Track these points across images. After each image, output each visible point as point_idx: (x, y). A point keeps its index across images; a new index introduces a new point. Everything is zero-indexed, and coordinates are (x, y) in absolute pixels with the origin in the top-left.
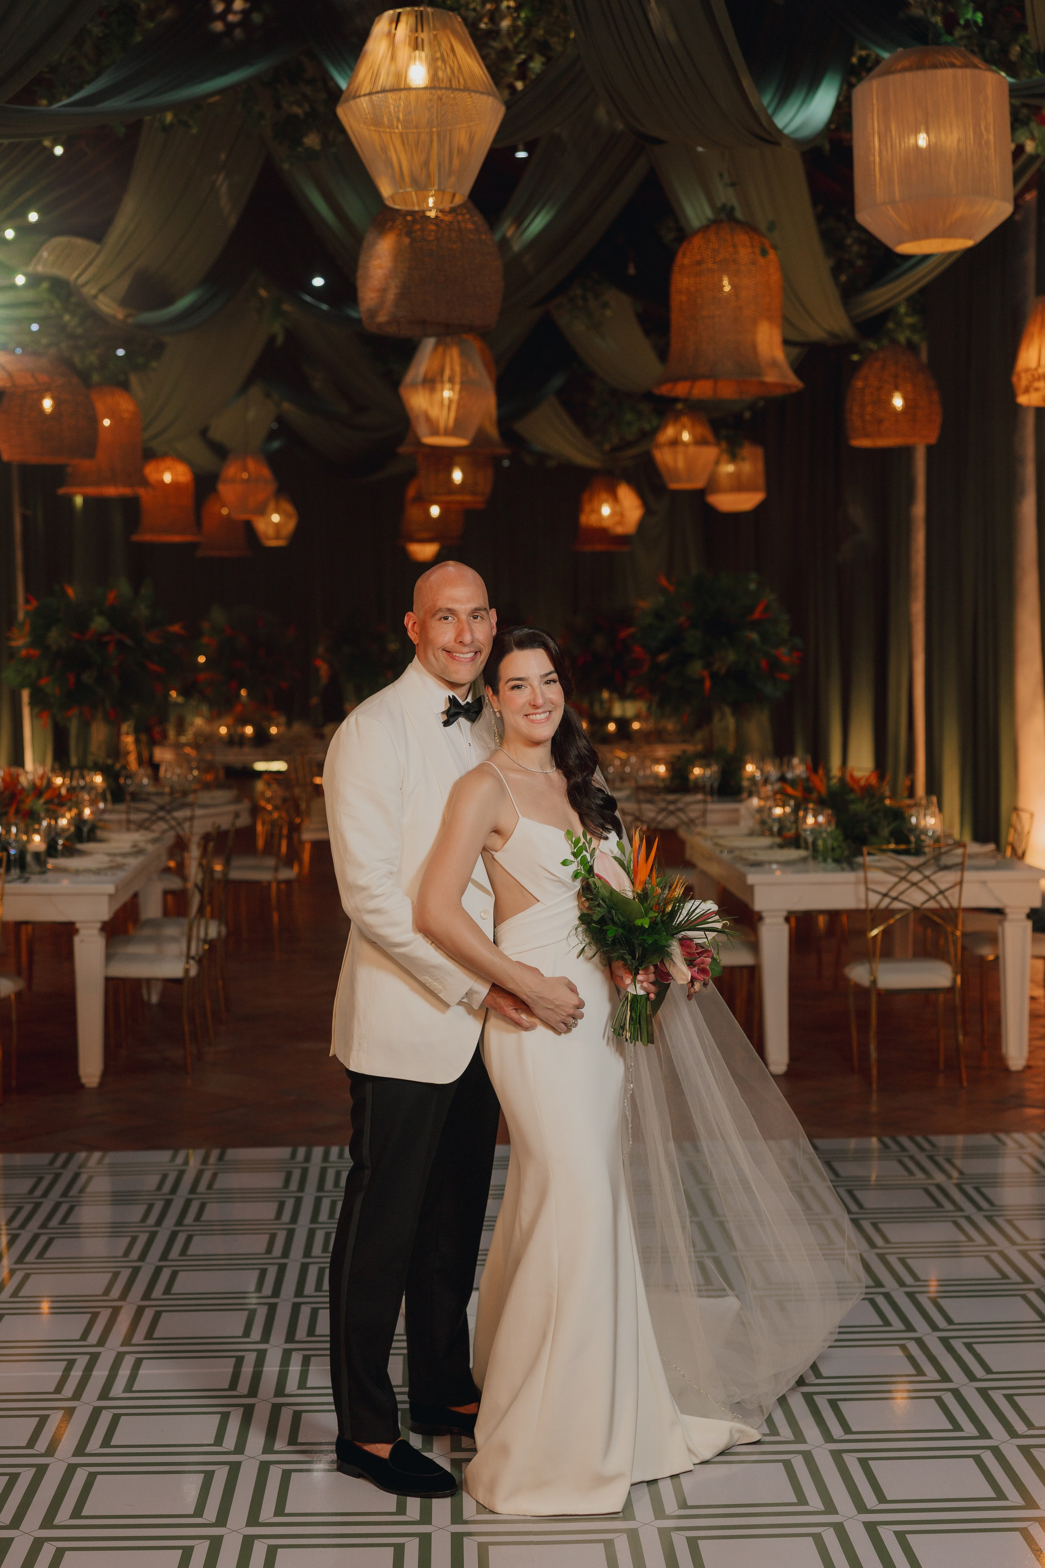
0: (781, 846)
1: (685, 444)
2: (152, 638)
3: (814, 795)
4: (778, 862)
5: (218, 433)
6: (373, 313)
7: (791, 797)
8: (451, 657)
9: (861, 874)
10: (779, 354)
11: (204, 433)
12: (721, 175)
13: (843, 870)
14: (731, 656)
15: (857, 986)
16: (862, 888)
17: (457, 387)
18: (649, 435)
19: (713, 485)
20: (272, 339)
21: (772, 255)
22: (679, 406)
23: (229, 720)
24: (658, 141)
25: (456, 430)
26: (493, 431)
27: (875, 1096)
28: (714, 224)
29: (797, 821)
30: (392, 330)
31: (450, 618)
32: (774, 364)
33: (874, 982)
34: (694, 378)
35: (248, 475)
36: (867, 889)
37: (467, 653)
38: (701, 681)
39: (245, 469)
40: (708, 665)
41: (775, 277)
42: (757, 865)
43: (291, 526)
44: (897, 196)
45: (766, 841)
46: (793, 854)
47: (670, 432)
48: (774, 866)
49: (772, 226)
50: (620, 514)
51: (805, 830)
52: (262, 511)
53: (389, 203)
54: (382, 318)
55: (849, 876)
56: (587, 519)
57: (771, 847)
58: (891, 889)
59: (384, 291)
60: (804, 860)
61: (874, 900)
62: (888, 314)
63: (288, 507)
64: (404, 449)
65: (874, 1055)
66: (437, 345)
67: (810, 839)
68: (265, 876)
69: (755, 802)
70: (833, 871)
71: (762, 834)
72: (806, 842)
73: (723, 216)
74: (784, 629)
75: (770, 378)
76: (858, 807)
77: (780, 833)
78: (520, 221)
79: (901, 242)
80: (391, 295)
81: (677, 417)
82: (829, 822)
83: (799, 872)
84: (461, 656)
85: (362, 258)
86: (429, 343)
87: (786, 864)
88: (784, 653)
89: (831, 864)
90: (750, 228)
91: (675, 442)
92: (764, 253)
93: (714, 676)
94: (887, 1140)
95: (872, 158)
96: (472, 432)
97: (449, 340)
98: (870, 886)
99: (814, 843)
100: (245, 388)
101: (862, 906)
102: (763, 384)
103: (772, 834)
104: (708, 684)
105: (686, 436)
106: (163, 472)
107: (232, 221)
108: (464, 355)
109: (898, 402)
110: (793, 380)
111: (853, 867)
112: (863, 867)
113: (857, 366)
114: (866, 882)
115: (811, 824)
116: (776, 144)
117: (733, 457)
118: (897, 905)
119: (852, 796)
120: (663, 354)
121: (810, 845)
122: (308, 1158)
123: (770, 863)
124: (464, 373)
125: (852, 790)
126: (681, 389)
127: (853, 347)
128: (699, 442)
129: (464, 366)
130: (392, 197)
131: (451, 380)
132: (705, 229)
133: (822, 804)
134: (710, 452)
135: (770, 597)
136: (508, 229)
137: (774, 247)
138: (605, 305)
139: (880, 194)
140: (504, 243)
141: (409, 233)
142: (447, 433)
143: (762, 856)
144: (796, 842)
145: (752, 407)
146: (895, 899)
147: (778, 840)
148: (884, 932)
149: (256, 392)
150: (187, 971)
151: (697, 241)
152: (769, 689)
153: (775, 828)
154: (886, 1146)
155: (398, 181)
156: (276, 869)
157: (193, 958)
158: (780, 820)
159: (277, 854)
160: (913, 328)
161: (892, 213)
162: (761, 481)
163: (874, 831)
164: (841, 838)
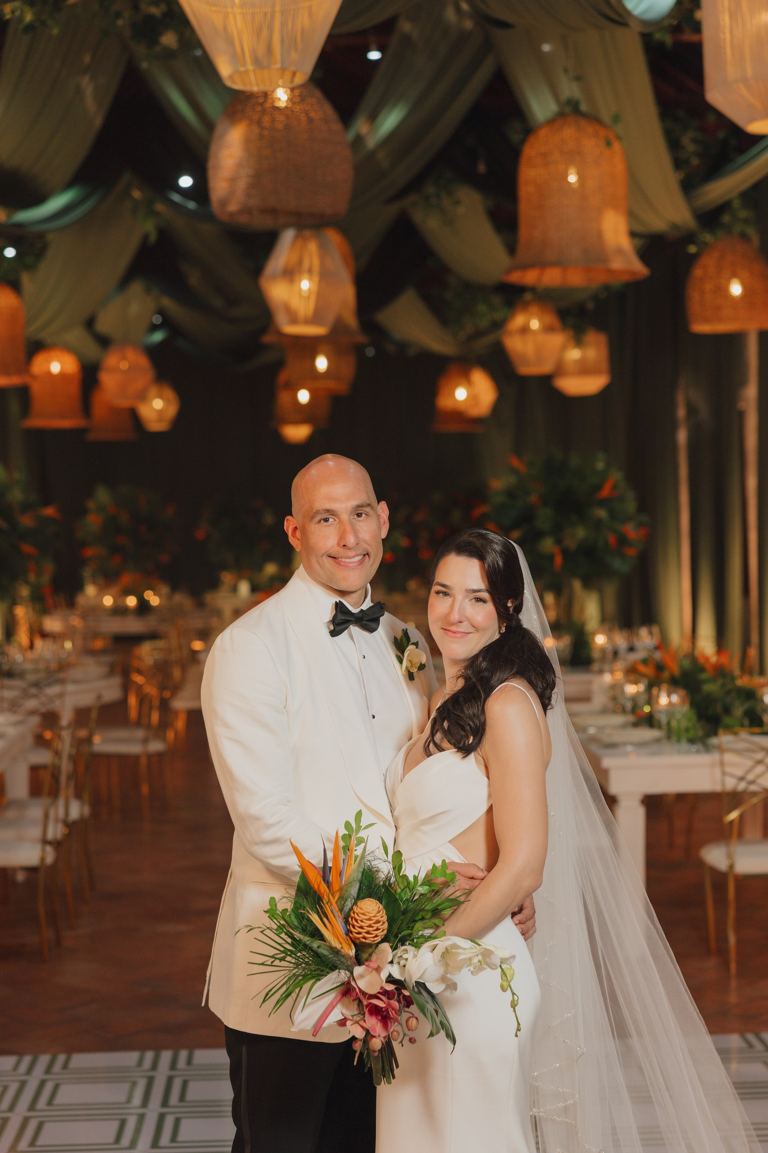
0: (636, 725)
1: (534, 332)
2: (26, 521)
3: (666, 674)
4: (633, 744)
5: (103, 326)
6: (224, 203)
7: (644, 675)
8: (337, 563)
9: (716, 756)
10: (625, 243)
11: (90, 323)
12: (566, 70)
13: (698, 752)
14: (581, 533)
15: (714, 871)
16: (718, 772)
17: (316, 278)
18: (498, 325)
19: (560, 370)
20: (146, 237)
21: (617, 146)
22: (528, 296)
23: (115, 589)
24: (504, 25)
25: (315, 319)
26: (351, 320)
27: (733, 983)
28: (561, 115)
29: (651, 700)
30: (243, 219)
31: (331, 520)
32: (620, 251)
33: (731, 867)
34: (542, 265)
35: (128, 364)
36: (724, 773)
37: (354, 557)
38: (551, 558)
39: (124, 358)
40: (559, 542)
41: (620, 167)
42: (612, 746)
43: (172, 410)
44: (749, 72)
45: (619, 719)
46: (647, 734)
47: (519, 320)
48: (629, 748)
49: (616, 118)
50: (473, 398)
51: (660, 712)
52: (143, 396)
53: (229, 83)
54: (233, 207)
55: (705, 759)
56: (444, 402)
57: (624, 726)
58: (748, 772)
59: (233, 180)
60: (658, 740)
61: (730, 784)
62: (724, 207)
63: (170, 393)
64: (268, 339)
65: (732, 940)
66: (296, 237)
67: (664, 720)
68: (135, 749)
69: (607, 678)
70: (688, 752)
71: (614, 712)
72: (659, 722)
73: (568, 110)
74: (631, 506)
75: (617, 264)
76: (711, 688)
77: (634, 710)
78: (373, 118)
79: (753, 120)
80: (242, 185)
81: (525, 306)
82: (683, 702)
83: (653, 754)
84: (348, 560)
85: (213, 149)
86: (288, 236)
87: (641, 745)
88: (631, 530)
89: (684, 745)
90: (594, 119)
91: (525, 330)
92: (609, 144)
93: (565, 552)
94: (751, 1037)
95: (722, 36)
96: (330, 319)
97: (307, 233)
98: (728, 769)
99: (669, 724)
100: (125, 282)
101: (718, 788)
102: (610, 271)
103: (624, 711)
104: (558, 560)
105: (535, 324)
106: (49, 362)
107: (98, 122)
108: (323, 248)
109: (736, 289)
110: (639, 268)
111: (708, 749)
112: (721, 749)
113: (693, 259)
114: (722, 764)
115: (666, 705)
116: (625, 25)
117: (579, 342)
118: (753, 788)
119: (703, 676)
120: (512, 249)
121: (664, 727)
122: (154, 1066)
123: (625, 744)
124: (322, 265)
125: (703, 670)
126: (530, 277)
127: (690, 238)
128: (548, 329)
129: (322, 258)
130: (231, 77)
131: (310, 271)
132: (551, 122)
133: (675, 683)
134: (557, 339)
135: (616, 476)
136: (361, 126)
137: (619, 138)
138: (458, 203)
139: (732, 72)
140: (359, 140)
141: (259, 123)
142: (308, 321)
143: (618, 736)
144: (650, 721)
145: (595, 298)
146: (752, 782)
147: (631, 718)
148: (741, 817)
149: (136, 288)
150: (43, 859)
151: (543, 133)
152: (617, 564)
153: (629, 705)
154: (750, 1046)
155: (236, 58)
156: (145, 741)
157: (50, 843)
158: (634, 699)
159: (149, 726)
160: (746, 221)
161: (744, 91)
162: (604, 365)
163: (727, 711)
164: (694, 718)
